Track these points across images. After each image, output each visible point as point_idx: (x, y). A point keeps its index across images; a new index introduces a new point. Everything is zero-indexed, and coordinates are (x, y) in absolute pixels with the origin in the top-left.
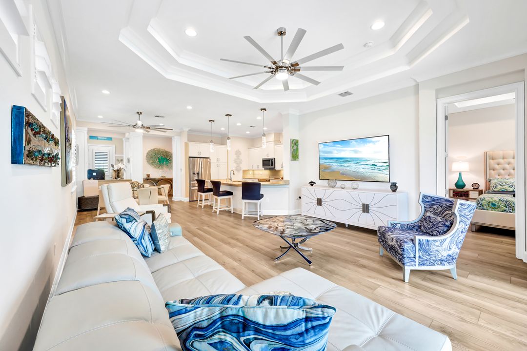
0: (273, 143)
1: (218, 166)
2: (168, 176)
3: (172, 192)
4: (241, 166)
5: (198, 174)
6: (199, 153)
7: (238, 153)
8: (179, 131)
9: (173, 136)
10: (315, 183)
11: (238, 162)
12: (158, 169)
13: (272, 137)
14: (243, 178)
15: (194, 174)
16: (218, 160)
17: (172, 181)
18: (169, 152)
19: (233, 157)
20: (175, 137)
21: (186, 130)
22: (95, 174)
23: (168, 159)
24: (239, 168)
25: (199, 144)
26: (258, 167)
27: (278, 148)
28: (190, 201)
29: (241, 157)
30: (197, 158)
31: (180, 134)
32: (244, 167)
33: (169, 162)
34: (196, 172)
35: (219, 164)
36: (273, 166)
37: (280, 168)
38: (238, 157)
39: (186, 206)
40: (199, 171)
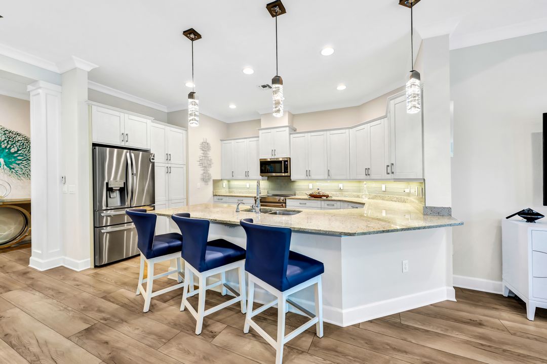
0: (287, 129)
1: (169, 170)
4: (210, 172)
5: (123, 191)
6: (125, 136)
7: (205, 147)
8: (55, 69)
10: (543, 216)
11: (205, 164)
14: (214, 196)
15: (110, 190)
16: (168, 157)
17: (29, 209)
19: (196, 153)
24: (207, 175)
25: (122, 115)
26: (247, 174)
27: (298, 139)
28: (96, 267)
29: (211, 154)
30: (116, 150)
31: (59, 79)
32: (215, 174)
33: (20, 160)
34: (117, 184)
35: (169, 166)
36: (288, 172)
37: (304, 176)
38: (205, 156)
39: (86, 283)
40: (126, 184)
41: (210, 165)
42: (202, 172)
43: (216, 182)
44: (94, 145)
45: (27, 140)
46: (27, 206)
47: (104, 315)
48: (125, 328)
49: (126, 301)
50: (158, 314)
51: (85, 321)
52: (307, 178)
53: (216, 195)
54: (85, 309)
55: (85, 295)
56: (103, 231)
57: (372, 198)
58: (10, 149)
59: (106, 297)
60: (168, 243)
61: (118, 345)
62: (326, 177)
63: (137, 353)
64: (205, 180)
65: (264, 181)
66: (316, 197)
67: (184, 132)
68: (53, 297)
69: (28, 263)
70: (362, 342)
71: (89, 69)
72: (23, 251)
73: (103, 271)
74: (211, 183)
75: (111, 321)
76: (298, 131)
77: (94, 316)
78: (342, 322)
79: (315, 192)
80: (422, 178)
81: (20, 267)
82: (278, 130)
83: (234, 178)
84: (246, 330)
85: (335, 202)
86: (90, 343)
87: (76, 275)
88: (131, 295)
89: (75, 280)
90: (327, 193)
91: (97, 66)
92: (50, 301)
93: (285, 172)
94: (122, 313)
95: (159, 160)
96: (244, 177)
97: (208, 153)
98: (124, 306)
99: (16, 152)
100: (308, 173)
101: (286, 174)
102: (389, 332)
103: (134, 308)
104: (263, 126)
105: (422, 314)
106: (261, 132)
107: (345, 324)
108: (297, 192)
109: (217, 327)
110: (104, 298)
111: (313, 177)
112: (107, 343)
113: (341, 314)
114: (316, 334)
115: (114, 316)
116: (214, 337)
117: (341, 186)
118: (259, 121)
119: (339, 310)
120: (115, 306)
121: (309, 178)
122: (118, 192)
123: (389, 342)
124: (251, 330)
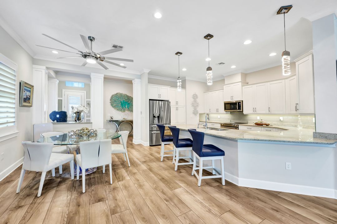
0: (240, 83)
1: (177, 109)
2: (129, 118)
3: (133, 133)
4: (197, 109)
5: (158, 117)
6: (160, 95)
7: (195, 97)
8: (139, 74)
9: (134, 79)
11: (195, 105)
12: (120, 112)
13: (238, 78)
14: (200, 122)
15: (154, 117)
16: (177, 103)
17: (132, 123)
18: (130, 97)
19: (190, 100)
20: (136, 80)
21: (147, 71)
22: (58, 116)
23: (129, 102)
24: (196, 111)
25: (159, 87)
26: (217, 110)
27: (247, 89)
28: (150, 146)
29: (198, 100)
30: (157, 101)
31: (140, 77)
32: (200, 110)
33: (131, 106)
34: (157, 115)
35: (177, 107)
36: (240, 109)
37: (252, 112)
38: (195, 101)
39: (146, 150)
40: (160, 115)
41: (198, 106)
42: (194, 109)
43: (201, 114)
44: (150, 100)
45: (132, 98)
46: (132, 122)
47: (150, 159)
48: (155, 163)
49: (156, 157)
50: (165, 163)
51: (145, 159)
52: (254, 113)
53: (201, 122)
54: (145, 156)
55: (146, 153)
56: (152, 132)
57: (305, 128)
58: (128, 102)
59: (151, 154)
60: (169, 137)
61: (152, 167)
62: (268, 112)
63: (156, 170)
64: (195, 113)
65: (228, 114)
66: (259, 125)
67: (184, 91)
68: (138, 152)
69: (132, 141)
70: (244, 192)
71: (148, 72)
72: (131, 138)
73: (152, 147)
74: (198, 115)
75: (151, 161)
76: (249, 84)
77: (147, 159)
78: (238, 184)
79: (259, 122)
80: (313, 113)
81: (131, 142)
82: (234, 84)
83: (211, 112)
84: (193, 174)
85: (272, 129)
86: (145, 164)
87: (144, 147)
88: (158, 156)
89: (144, 148)
90: (267, 123)
91: (150, 70)
92: (137, 152)
93: (239, 109)
94: (155, 160)
95: (172, 105)
96: (215, 112)
97: (197, 100)
98: (156, 158)
99: (130, 103)
100: (254, 110)
101: (240, 110)
102: (264, 195)
103: (158, 159)
104: (226, 83)
105: (300, 198)
106: (224, 86)
107: (240, 185)
108: (249, 122)
109: (182, 171)
110: (151, 155)
111: (258, 112)
112: (149, 165)
113: (238, 180)
114: (222, 184)
115: (152, 160)
116: (180, 173)
117: (281, 118)
118: (224, 80)
119: (237, 178)
120: (153, 157)
121: (255, 113)
122: (157, 118)
123: (259, 197)
124: (194, 175)
